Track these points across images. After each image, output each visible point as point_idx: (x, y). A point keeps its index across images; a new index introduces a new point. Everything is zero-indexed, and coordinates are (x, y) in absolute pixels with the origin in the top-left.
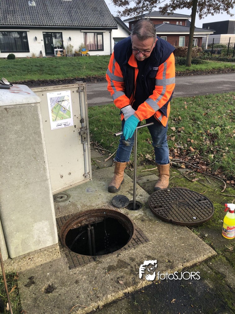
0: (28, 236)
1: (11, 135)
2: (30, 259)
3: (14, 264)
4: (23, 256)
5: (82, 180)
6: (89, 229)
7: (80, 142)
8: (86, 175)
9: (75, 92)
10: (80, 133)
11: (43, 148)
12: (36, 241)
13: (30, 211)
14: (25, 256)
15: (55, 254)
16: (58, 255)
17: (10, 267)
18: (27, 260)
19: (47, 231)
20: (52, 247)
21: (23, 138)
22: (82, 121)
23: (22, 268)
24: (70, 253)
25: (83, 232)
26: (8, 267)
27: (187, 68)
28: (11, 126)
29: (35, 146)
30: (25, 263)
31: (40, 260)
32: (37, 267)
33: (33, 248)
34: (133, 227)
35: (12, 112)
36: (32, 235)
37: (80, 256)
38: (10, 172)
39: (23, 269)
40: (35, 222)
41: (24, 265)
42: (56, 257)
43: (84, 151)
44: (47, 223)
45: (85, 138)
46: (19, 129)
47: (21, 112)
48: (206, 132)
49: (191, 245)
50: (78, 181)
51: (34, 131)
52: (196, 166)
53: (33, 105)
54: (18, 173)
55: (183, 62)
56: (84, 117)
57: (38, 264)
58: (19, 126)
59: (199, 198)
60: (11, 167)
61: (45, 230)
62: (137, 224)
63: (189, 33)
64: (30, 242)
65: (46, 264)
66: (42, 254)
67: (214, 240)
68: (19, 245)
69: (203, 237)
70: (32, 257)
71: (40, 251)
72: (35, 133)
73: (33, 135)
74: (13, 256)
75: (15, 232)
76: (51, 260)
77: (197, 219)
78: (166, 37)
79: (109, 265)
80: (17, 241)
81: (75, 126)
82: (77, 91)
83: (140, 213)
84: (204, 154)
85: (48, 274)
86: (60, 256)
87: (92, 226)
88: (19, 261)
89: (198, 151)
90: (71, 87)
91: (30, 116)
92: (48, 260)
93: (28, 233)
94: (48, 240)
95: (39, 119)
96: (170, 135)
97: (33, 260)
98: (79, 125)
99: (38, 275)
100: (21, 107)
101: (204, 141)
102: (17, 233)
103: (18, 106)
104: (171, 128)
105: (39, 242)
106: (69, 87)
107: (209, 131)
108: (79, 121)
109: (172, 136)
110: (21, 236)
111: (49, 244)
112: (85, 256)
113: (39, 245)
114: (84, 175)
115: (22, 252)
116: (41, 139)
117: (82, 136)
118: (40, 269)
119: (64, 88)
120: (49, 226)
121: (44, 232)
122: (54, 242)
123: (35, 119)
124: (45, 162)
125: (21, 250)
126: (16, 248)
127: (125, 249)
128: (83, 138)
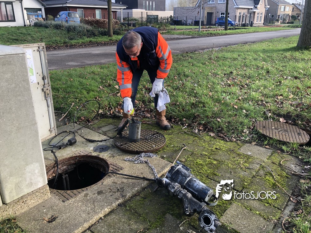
1: (2, 83)
2: (23, 202)
3: (9, 209)
5: (48, 135)
6: (64, 177)
7: (44, 98)
9: (36, 51)
10: (43, 90)
12: (28, 184)
13: (22, 155)
14: (19, 200)
17: (6, 213)
18: (21, 203)
19: (38, 172)
20: (43, 187)
21: (13, 85)
23: (16, 212)
24: (58, 192)
26: (3, 213)
27: (110, 38)
28: (2, 74)
30: (19, 207)
31: (32, 203)
33: (26, 191)
34: (107, 163)
35: (3, 62)
36: (25, 178)
38: (2, 118)
40: (27, 165)
42: (47, 197)
43: (48, 106)
44: (37, 165)
46: (9, 77)
47: (10, 62)
55: (104, 33)
56: (46, 75)
57: (31, 207)
59: (153, 133)
60: (3, 113)
63: (107, 7)
64: (23, 186)
65: (38, 204)
66: (34, 196)
68: (13, 189)
69: (163, 158)
70: (25, 200)
71: (32, 193)
72: (23, 81)
74: (8, 201)
75: (9, 177)
78: (83, 9)
80: (11, 185)
81: (38, 83)
83: (109, 153)
84: (147, 104)
85: (45, 210)
86: (50, 196)
87: (65, 174)
88: (14, 206)
91: (19, 65)
92: (40, 201)
93: (21, 177)
94: (39, 182)
95: (27, 68)
97: (26, 203)
98: (42, 82)
100: (11, 57)
103: (8, 56)
104: (115, 86)
105: (31, 184)
106: (30, 46)
108: (41, 79)
109: (118, 93)
110: (15, 180)
111: (40, 185)
112: (74, 190)
113: (31, 187)
114: (50, 130)
115: (16, 196)
117: (45, 92)
118: (35, 210)
119: (25, 47)
120: (39, 168)
121: (35, 173)
122: (44, 183)
123: (23, 68)
124: (33, 107)
125: (15, 194)
126: (11, 192)
127: (107, 178)
128: (47, 94)
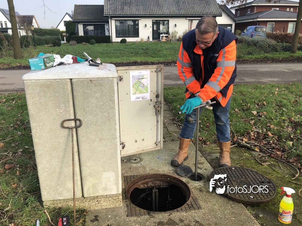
0: (98, 181)
1: (93, 100)
2: (98, 201)
3: (86, 202)
4: (93, 198)
5: (153, 147)
6: (154, 191)
7: (154, 114)
8: (157, 143)
9: (154, 72)
10: (154, 106)
11: (115, 113)
12: (104, 187)
13: (101, 162)
14: (94, 198)
15: (117, 202)
16: (120, 204)
17: (83, 204)
18: (96, 201)
19: (113, 181)
20: (116, 195)
21: (101, 103)
22: (157, 96)
23: (91, 207)
24: (130, 205)
25: (148, 192)
26: (81, 203)
27: (292, 54)
28: (93, 93)
29: (109, 110)
30: (94, 204)
31: (105, 205)
32: (103, 209)
33: (101, 193)
34: (190, 195)
35: (95, 83)
36: (101, 182)
37: (138, 208)
38: (90, 128)
39: (92, 209)
40: (104, 171)
41: (93, 205)
42: (119, 205)
43: (157, 122)
44: (113, 174)
45: (159, 111)
46: (99, 96)
47: (101, 84)
48: (289, 119)
49: (242, 220)
50: (150, 148)
51: (109, 99)
52: (271, 151)
53: (111, 79)
54: (95, 130)
55: (289, 48)
56: (160, 93)
57: (104, 207)
58: (99, 94)
59: (263, 180)
60: (91, 124)
61: (112, 179)
62: (194, 193)
63: (296, 19)
64: (99, 187)
65: (110, 208)
66: (107, 199)
67: (268, 221)
68: (90, 187)
69: (257, 217)
70: (99, 200)
71: (106, 196)
72: (110, 100)
73: (109, 101)
74: (85, 196)
75: (88, 177)
76: (114, 206)
77: (254, 198)
78: (274, 23)
79: (160, 220)
80: (89, 184)
81: (151, 100)
82: (155, 72)
83: (200, 184)
84: (282, 141)
85: (109, 216)
86: (122, 205)
87: (156, 189)
88: (89, 201)
89: (276, 137)
90: (151, 68)
91: (108, 87)
92: (112, 206)
93: (98, 179)
94: (113, 189)
95: (114, 90)
96: (250, 119)
97: (100, 203)
98: (155, 100)
99: (102, 215)
100: (102, 80)
101: (285, 127)
102: (90, 178)
103: (100, 79)
104: (252, 112)
105: (106, 189)
106: (149, 68)
107: (293, 118)
108: (155, 97)
109: (252, 119)
110: (93, 181)
111: (114, 192)
112: (142, 209)
113: (106, 191)
114: (155, 143)
115: (92, 194)
116: (115, 105)
117: (156, 109)
118: (105, 212)
119: (145, 68)
120: (115, 177)
121: (111, 181)
122: (117, 192)
123: (111, 90)
124: (116, 124)
125: (92, 192)
126: (88, 189)
127: (178, 211)
128: (157, 111)
